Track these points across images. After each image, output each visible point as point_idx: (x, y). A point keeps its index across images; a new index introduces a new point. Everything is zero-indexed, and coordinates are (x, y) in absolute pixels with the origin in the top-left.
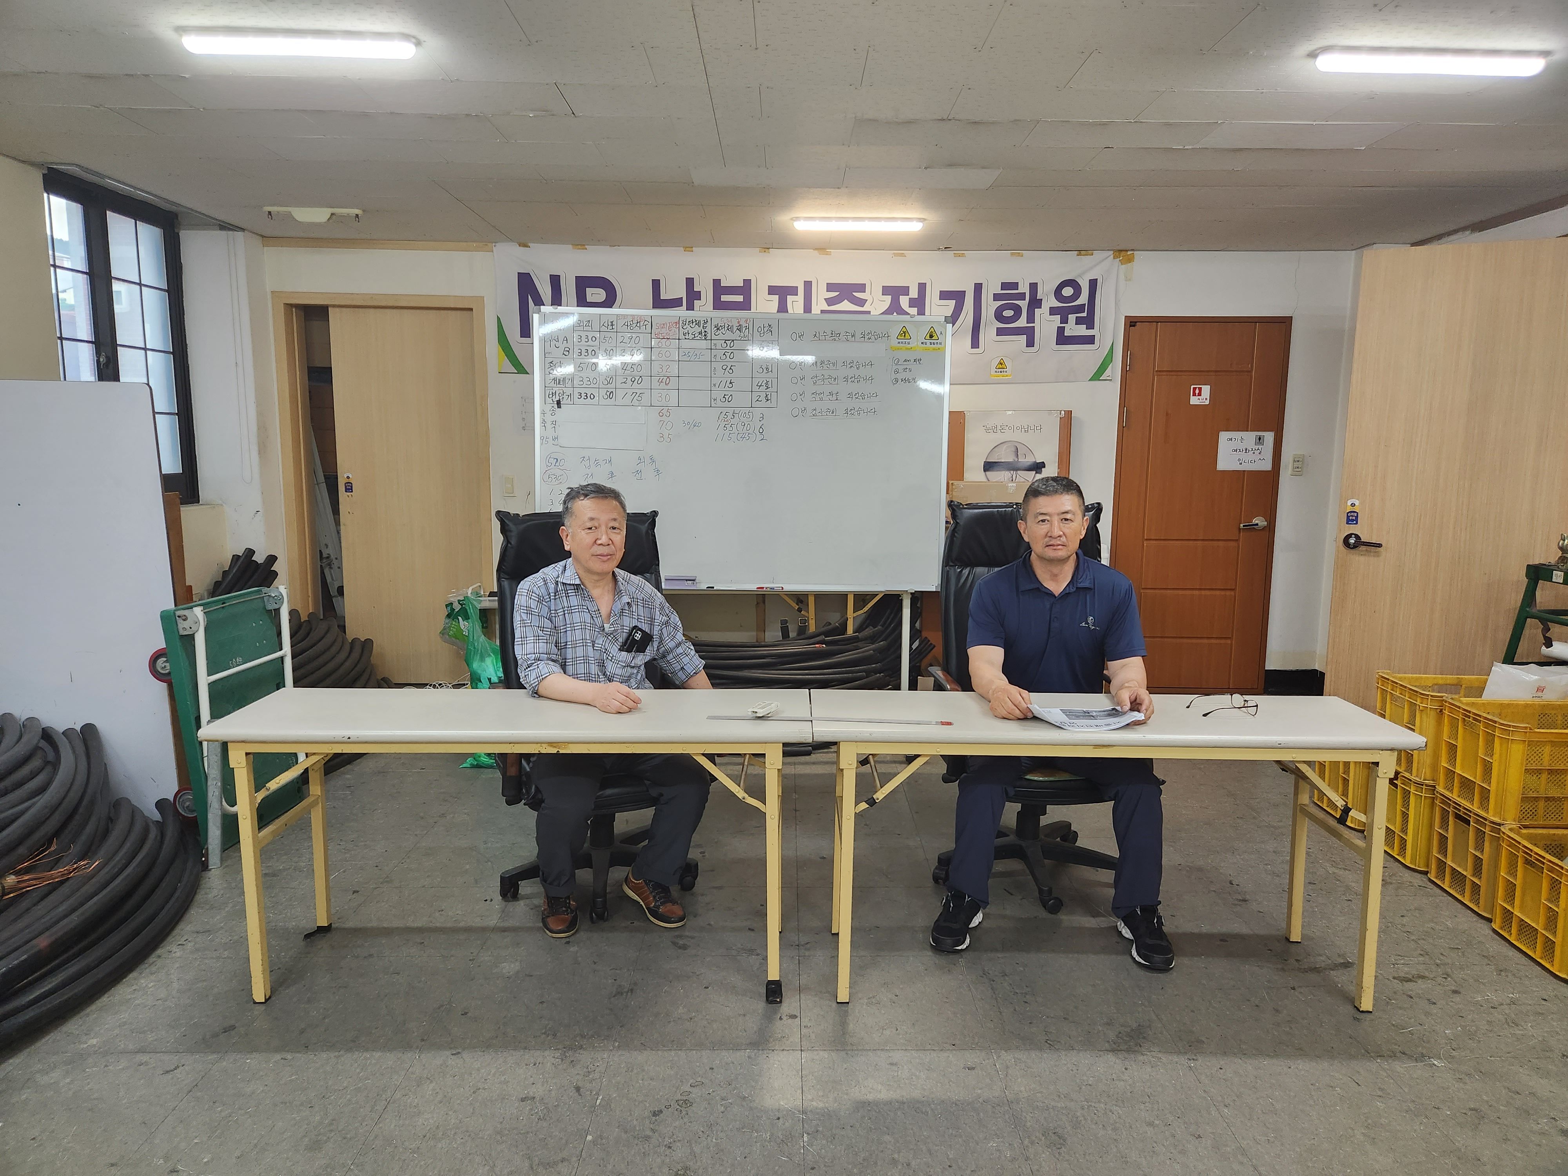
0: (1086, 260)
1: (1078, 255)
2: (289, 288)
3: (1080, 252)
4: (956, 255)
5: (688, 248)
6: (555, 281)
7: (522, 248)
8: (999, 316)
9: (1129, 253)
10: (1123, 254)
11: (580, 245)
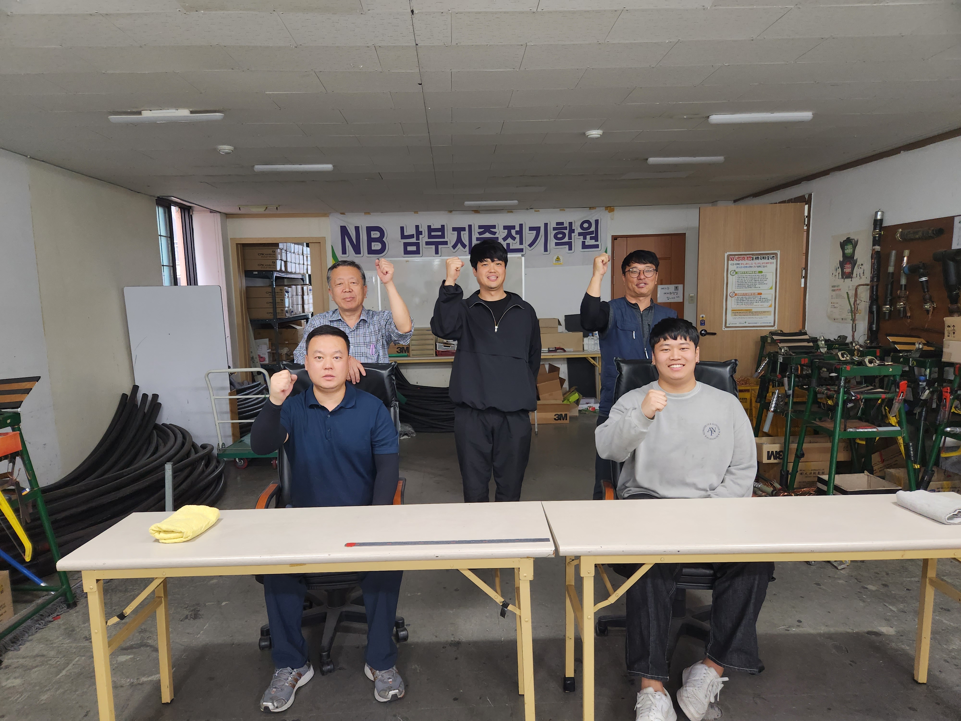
0: (593, 211)
1: (589, 209)
2: (238, 236)
3: (590, 208)
4: (535, 211)
5: (416, 212)
6: (357, 229)
7: (342, 215)
8: (556, 237)
9: (612, 208)
10: (610, 209)
11: (367, 213)
